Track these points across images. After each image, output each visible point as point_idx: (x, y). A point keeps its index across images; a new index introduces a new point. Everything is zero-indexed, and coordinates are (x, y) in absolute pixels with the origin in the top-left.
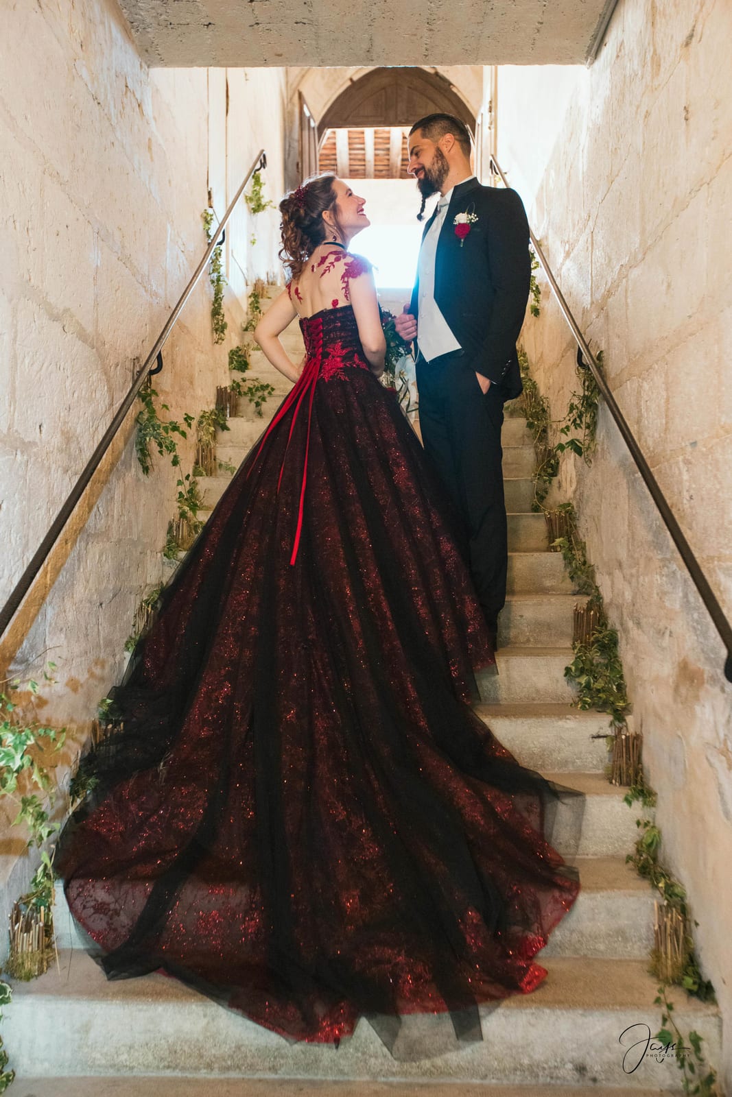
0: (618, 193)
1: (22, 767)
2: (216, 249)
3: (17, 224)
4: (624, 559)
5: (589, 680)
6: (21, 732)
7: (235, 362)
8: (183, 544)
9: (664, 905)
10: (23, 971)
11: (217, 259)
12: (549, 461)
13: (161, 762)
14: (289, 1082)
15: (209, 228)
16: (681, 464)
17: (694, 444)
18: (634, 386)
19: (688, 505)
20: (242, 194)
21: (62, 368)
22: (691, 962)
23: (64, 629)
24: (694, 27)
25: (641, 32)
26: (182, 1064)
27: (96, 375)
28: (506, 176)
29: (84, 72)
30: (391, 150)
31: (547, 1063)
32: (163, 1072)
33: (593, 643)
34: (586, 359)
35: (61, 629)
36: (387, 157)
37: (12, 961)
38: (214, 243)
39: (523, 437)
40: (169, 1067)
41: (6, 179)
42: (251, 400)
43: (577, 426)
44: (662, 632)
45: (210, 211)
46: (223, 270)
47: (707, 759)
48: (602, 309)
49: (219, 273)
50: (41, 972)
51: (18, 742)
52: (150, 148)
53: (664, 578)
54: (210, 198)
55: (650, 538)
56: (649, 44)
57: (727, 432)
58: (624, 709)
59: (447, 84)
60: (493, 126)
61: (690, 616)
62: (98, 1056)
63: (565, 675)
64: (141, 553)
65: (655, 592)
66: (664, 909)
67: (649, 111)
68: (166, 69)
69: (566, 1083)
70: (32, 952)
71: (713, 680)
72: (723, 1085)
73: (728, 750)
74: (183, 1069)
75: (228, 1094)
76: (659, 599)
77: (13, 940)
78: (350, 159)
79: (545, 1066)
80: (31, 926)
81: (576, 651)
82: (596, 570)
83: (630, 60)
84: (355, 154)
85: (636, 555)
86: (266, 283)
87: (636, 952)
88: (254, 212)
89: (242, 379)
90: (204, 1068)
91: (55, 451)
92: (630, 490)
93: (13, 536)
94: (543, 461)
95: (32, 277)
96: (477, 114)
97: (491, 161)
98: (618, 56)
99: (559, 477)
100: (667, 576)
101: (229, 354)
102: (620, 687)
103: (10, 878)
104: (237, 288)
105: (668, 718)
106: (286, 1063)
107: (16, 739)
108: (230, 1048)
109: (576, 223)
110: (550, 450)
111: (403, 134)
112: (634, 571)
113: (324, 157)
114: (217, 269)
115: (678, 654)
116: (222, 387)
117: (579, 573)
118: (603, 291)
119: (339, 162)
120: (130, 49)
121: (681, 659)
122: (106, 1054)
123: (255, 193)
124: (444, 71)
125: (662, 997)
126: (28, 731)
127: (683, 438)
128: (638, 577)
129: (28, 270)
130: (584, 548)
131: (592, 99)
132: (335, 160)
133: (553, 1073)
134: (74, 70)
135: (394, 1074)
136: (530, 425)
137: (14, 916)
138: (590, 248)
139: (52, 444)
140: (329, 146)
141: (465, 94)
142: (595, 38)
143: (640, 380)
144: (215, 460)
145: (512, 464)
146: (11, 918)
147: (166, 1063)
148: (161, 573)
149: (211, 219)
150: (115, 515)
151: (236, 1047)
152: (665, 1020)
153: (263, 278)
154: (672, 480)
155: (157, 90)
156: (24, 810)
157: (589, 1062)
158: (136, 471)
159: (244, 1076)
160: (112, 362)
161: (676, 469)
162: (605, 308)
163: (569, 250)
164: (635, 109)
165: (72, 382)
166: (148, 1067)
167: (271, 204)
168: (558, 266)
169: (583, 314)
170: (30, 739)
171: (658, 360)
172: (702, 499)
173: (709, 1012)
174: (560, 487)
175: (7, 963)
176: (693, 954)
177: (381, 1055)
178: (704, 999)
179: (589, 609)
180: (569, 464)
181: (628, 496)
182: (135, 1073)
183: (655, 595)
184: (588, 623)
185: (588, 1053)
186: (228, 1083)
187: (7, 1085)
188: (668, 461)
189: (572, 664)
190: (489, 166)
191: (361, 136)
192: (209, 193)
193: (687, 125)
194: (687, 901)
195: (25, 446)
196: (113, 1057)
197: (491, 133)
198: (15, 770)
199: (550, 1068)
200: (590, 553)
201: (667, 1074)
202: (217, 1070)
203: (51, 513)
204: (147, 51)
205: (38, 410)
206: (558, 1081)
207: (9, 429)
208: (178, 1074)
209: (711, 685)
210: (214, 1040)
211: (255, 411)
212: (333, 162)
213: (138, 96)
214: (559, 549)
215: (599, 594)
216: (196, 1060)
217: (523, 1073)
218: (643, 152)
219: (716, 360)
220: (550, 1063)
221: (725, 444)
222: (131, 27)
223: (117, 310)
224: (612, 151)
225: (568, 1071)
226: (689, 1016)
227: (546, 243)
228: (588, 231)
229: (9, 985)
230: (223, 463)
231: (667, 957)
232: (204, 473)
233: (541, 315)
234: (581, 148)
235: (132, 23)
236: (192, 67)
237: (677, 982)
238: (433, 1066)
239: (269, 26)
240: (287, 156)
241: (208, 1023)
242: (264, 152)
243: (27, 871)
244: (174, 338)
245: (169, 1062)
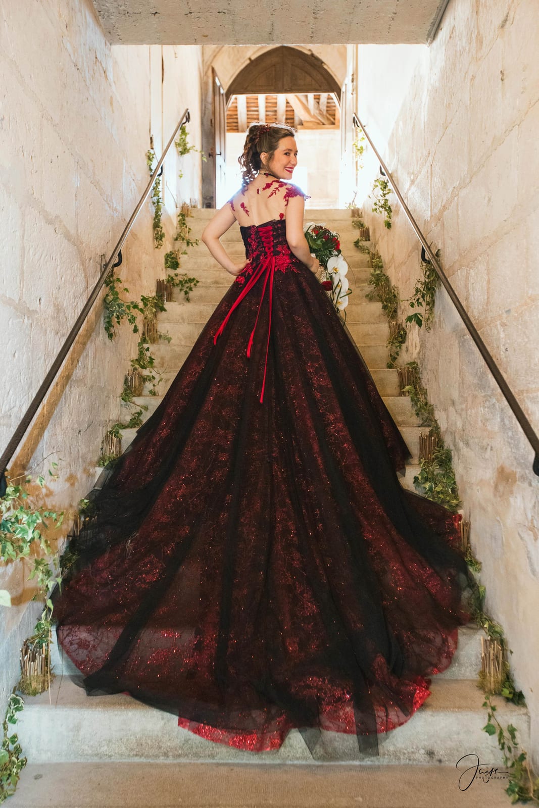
0: (451, 136)
1: (33, 539)
2: (156, 179)
3: (25, 153)
4: (456, 398)
5: (432, 486)
6: (32, 514)
7: (169, 263)
8: (135, 391)
9: (488, 640)
10: (31, 689)
11: (157, 186)
12: (400, 332)
13: (128, 540)
14: (223, 765)
15: (151, 164)
16: (499, 326)
17: (508, 311)
18: (463, 274)
19: (504, 356)
20: (173, 141)
21: (54, 258)
22: (508, 679)
23: (55, 448)
24: (508, 13)
25: (468, 19)
26: (146, 753)
27: (77, 265)
28: (365, 128)
29: (69, 46)
30: (278, 111)
31: (406, 750)
32: (133, 759)
33: (434, 459)
34: (428, 256)
35: (54, 448)
36: (275, 117)
37: (23, 682)
38: (155, 175)
39: (380, 316)
40: (137, 755)
41: (17, 120)
42: (181, 290)
43: (420, 304)
44: (485, 448)
45: (152, 152)
46: (161, 195)
47: (519, 534)
48: (439, 220)
49: (159, 197)
50: (43, 690)
51: (30, 521)
52: (111, 104)
53: (486, 409)
54: (151, 142)
55: (476, 381)
56: (474, 28)
57: (533, 301)
58: (457, 505)
59: (320, 62)
60: (354, 92)
61: (506, 434)
62: (86, 748)
63: (414, 483)
64: (106, 397)
65: (479, 420)
66: (488, 642)
67: (474, 76)
68: (122, 46)
69: (420, 763)
70: (37, 675)
71: (523, 478)
72: (531, 763)
73: (534, 527)
74: (147, 757)
75: (180, 773)
76: (482, 425)
77: (23, 667)
78: (248, 118)
79: (406, 752)
80: (36, 658)
81: (421, 465)
82: (435, 409)
83: (460, 39)
84: (251, 115)
85: (465, 395)
86: (190, 206)
87: (468, 674)
88: (181, 154)
89: (175, 274)
90: (162, 756)
91: (50, 318)
92: (461, 349)
93: (22, 377)
94: (395, 332)
95: (35, 192)
96: (342, 85)
97: (354, 118)
98: (451, 37)
99: (407, 343)
100: (488, 408)
101: (165, 257)
102: (454, 491)
103: (21, 623)
104: (170, 210)
105: (490, 509)
106: (221, 752)
107: (29, 518)
108: (180, 742)
109: (419, 159)
110: (400, 324)
111: (287, 100)
112: (464, 406)
113: (229, 117)
114: (157, 194)
115: (497, 462)
116: (161, 280)
117: (423, 411)
118: (440, 207)
119: (239, 120)
120: (98, 31)
121: (499, 466)
122: (92, 746)
123: (182, 140)
124: (318, 53)
125: (488, 702)
126: (37, 513)
127: (500, 308)
128: (467, 411)
129: (32, 187)
130: (426, 393)
131: (431, 69)
132: (237, 118)
133: (410, 757)
134: (62, 44)
135: (297, 759)
136: (385, 307)
137: (24, 650)
138: (430, 177)
139: (48, 313)
140: (232, 109)
141: (333, 70)
142: (434, 25)
143: (468, 269)
144: (156, 332)
145: (372, 335)
146: (22, 651)
147: (135, 753)
148: (119, 413)
149: (153, 157)
150: (89, 367)
151: (185, 740)
152: (490, 716)
153: (188, 202)
154: (492, 338)
155: (116, 61)
156: (37, 568)
157: (436, 749)
158: (103, 337)
159: (191, 761)
160: (87, 256)
161: (495, 330)
162: (441, 219)
163: (413, 179)
164: (464, 74)
165: (61, 269)
166: (122, 755)
167: (194, 148)
168: (406, 191)
169: (424, 225)
170: (39, 519)
171: (481, 254)
172: (515, 350)
173: (521, 713)
174: (407, 351)
175: (20, 683)
176: (509, 673)
177: (289, 745)
178: (517, 703)
179: (431, 435)
180: (414, 334)
181: (460, 352)
182: (113, 759)
183: (480, 422)
184: (430, 445)
185: (436, 743)
186: (179, 765)
187: (22, 768)
188: (489, 325)
189: (419, 474)
190: (352, 121)
191: (256, 101)
192: (151, 139)
193: (503, 84)
194: (504, 637)
195: (30, 313)
196: (97, 749)
197: (353, 97)
198: (28, 541)
199: (408, 753)
200: (430, 397)
201: (491, 756)
202: (171, 757)
203: (47, 363)
204: (110, 33)
205: (38, 288)
206: (414, 762)
207: (20, 300)
208: (143, 760)
209: (521, 482)
210: (169, 736)
211: (184, 299)
212: (235, 120)
213: (104, 66)
214: (407, 394)
215: (437, 425)
216: (157, 750)
217: (389, 756)
218: (470, 104)
219: (525, 250)
220: (408, 750)
221: (532, 309)
222: (99, 15)
223: (90, 219)
224: (446, 106)
225: (421, 755)
226: (506, 715)
227: (396, 175)
228: (428, 164)
229: (21, 697)
230: (162, 334)
231: (490, 676)
232: (149, 341)
233: (392, 227)
234: (423, 105)
235: (100, 12)
236: (142, 44)
237: (498, 693)
238: (325, 753)
239: (199, 15)
240: (203, 115)
241: (165, 724)
242: (188, 111)
243: (32, 619)
244: (128, 242)
245: (137, 752)
